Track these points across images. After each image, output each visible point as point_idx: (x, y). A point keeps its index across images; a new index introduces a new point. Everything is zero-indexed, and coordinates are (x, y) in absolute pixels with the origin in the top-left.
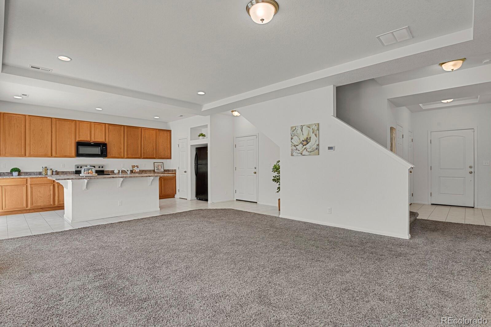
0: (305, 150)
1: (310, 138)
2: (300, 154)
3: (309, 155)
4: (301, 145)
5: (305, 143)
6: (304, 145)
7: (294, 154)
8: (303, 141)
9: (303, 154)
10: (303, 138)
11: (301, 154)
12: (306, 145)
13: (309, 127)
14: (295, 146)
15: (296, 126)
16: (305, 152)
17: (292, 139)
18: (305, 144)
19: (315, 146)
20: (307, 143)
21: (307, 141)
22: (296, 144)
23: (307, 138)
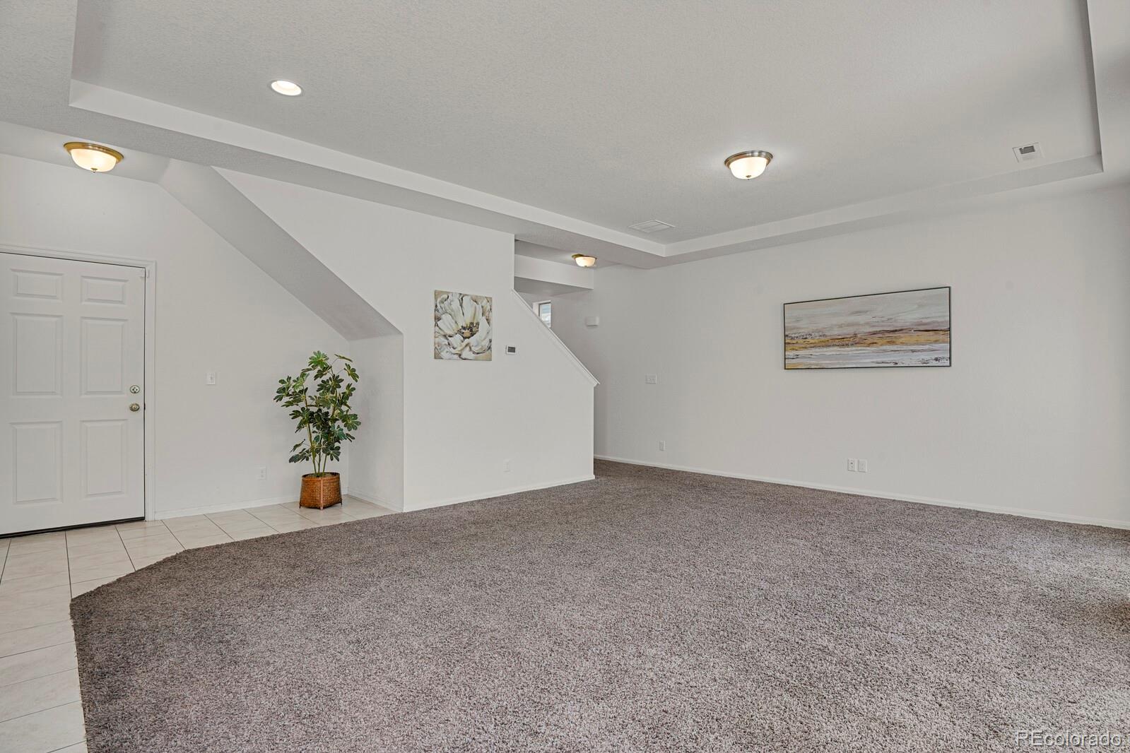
0: (468, 348)
1: (478, 324)
2: (456, 356)
3: (476, 359)
4: (459, 337)
5: (467, 333)
6: (465, 338)
7: (443, 354)
8: (464, 328)
9: (463, 356)
10: (464, 321)
11: (460, 355)
12: (469, 338)
13: (476, 302)
14: (445, 336)
15: (449, 293)
16: (466, 354)
17: (437, 319)
18: (468, 335)
19: (486, 343)
20: (472, 335)
21: (471, 329)
22: (449, 332)
23: (472, 323)
